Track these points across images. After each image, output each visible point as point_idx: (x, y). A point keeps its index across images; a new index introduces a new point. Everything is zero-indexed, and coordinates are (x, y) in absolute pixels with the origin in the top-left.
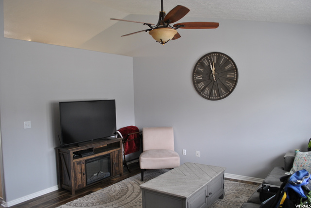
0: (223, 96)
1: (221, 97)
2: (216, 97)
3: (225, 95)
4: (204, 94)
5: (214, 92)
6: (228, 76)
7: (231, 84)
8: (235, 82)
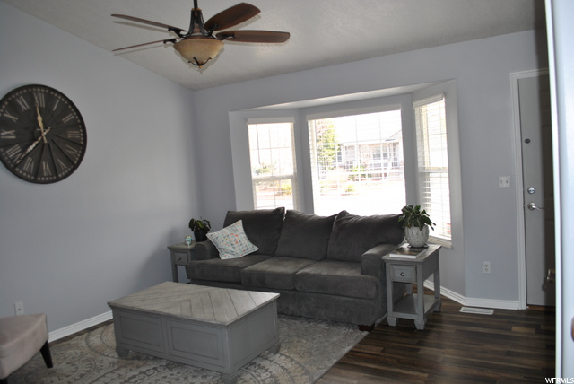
0: (63, 173)
1: (60, 175)
2: (48, 176)
3: (67, 171)
4: (24, 171)
5: (45, 166)
6: (69, 136)
7: (75, 152)
8: (82, 146)
